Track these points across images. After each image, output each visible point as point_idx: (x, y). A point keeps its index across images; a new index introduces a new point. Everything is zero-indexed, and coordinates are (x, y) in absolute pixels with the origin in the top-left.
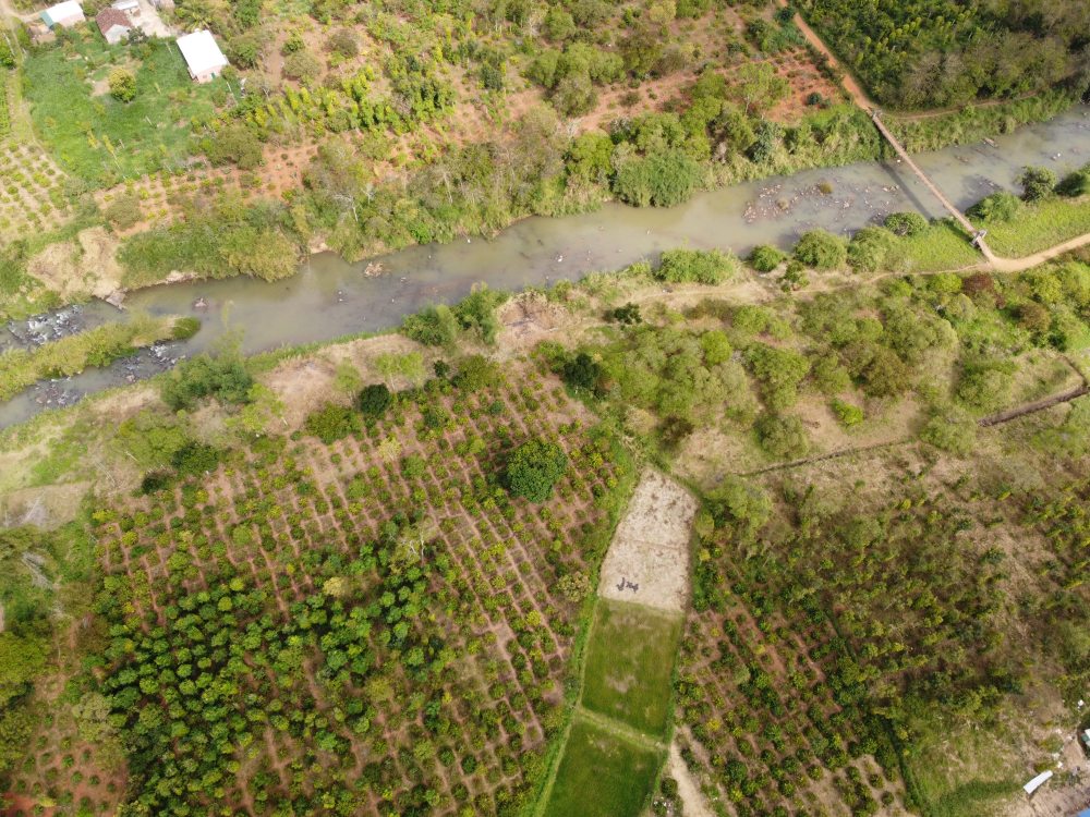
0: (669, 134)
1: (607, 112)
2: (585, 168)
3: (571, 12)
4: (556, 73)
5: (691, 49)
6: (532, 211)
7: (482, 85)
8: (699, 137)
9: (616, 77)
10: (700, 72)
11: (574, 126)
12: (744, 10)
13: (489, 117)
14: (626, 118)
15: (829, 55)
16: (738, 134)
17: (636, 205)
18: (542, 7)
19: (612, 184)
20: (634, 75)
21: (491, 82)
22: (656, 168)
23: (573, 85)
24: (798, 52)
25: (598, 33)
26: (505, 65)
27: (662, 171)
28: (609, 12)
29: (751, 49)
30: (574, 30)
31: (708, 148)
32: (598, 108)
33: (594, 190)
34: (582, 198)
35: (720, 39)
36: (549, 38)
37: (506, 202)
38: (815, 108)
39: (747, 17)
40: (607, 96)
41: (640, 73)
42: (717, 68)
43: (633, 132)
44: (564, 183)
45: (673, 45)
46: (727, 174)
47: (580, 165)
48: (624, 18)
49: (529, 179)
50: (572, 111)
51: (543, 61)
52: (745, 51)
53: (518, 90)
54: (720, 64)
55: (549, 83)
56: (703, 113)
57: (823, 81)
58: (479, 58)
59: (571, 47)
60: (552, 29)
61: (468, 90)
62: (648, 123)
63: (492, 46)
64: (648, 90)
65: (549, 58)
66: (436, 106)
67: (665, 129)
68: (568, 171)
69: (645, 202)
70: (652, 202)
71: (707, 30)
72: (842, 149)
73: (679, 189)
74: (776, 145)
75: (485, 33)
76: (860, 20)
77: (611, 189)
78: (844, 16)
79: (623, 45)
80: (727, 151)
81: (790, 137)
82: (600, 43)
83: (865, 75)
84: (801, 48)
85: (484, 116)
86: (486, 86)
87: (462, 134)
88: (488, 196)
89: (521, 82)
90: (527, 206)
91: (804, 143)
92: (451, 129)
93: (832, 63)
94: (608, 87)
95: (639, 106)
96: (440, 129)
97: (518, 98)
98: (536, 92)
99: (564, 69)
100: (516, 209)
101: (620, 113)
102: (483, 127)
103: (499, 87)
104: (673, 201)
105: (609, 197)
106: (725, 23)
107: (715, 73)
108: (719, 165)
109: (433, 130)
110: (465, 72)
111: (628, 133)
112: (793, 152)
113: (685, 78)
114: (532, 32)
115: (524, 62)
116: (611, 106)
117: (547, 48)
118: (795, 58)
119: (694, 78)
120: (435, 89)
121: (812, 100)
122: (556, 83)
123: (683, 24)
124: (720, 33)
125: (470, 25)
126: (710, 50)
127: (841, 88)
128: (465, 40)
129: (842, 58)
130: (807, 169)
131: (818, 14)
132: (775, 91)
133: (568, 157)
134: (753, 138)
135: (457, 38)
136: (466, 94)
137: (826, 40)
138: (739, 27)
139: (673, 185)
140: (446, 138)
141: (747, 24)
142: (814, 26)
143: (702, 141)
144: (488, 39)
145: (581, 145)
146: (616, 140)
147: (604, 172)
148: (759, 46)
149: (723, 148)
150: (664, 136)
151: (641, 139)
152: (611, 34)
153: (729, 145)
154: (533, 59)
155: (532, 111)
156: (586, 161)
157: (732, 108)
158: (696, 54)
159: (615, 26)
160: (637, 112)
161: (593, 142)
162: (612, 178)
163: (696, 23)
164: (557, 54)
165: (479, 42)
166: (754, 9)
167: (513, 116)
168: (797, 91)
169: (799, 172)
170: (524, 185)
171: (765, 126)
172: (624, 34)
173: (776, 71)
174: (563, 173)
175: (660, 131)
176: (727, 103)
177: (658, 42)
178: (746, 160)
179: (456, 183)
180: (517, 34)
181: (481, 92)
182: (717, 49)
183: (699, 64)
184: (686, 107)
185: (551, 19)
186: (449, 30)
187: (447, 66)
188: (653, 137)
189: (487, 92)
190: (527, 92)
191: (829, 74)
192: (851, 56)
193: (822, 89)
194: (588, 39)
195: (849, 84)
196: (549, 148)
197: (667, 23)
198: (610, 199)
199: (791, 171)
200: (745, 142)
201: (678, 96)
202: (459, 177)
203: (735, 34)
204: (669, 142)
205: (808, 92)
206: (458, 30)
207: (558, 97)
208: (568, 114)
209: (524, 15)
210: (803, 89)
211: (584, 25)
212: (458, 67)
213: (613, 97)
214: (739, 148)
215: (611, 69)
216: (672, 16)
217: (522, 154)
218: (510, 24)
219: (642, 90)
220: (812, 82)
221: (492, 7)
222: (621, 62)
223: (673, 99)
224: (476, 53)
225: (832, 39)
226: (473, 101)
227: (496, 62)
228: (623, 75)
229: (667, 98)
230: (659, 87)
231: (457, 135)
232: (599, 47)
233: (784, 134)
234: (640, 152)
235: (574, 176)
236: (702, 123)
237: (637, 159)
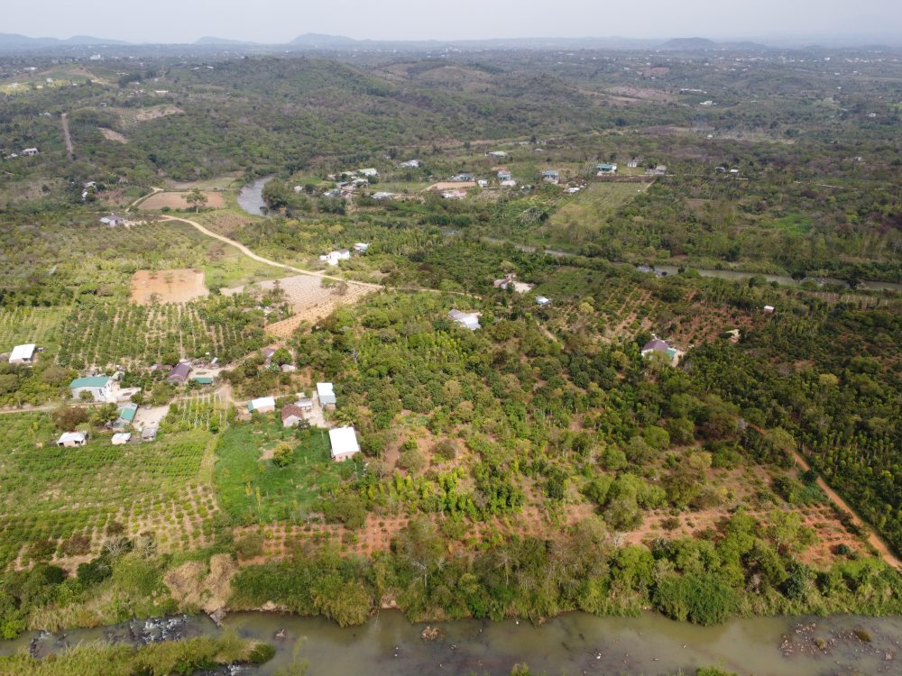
0: (705, 558)
1: (650, 531)
2: (628, 576)
3: (624, 451)
4: (608, 494)
5: (725, 491)
6: (577, 605)
7: (547, 494)
8: (733, 566)
9: (659, 504)
10: (733, 511)
11: (621, 538)
12: (771, 469)
13: (549, 519)
14: (666, 538)
15: (853, 514)
16: (770, 569)
17: (674, 618)
18: (601, 445)
19: (651, 595)
20: (674, 505)
21: (554, 492)
22: (693, 587)
23: (622, 505)
24: (823, 508)
25: (645, 469)
26: (567, 482)
27: (699, 591)
28: (655, 455)
29: (779, 500)
30: (626, 464)
31: (742, 577)
32: (642, 527)
33: (634, 597)
34: (624, 602)
35: (751, 488)
36: (605, 467)
37: (555, 594)
38: (844, 557)
39: (774, 474)
40: (651, 519)
41: (681, 504)
42: (748, 510)
43: (673, 552)
44: (608, 586)
45: (708, 486)
46: (762, 605)
47: (623, 572)
48: (668, 461)
49: (578, 576)
50: (619, 526)
51: (599, 483)
52: (773, 501)
53: (576, 502)
54: (750, 507)
55: (602, 500)
56: (737, 545)
57: (849, 535)
58: (547, 474)
59: (623, 476)
60: (608, 461)
61: (535, 496)
62: (686, 545)
63: (559, 466)
64: (687, 519)
65: (604, 481)
66: (507, 505)
67: (702, 553)
68: (613, 577)
69: (682, 616)
70: (689, 618)
71: (738, 479)
72: (876, 601)
73: (715, 610)
74: (809, 585)
75: (555, 457)
76: (879, 491)
77: (651, 598)
78: (864, 484)
79: (666, 481)
80: (761, 583)
81: (822, 580)
82: (647, 476)
83: (890, 535)
84: (825, 505)
85: (546, 518)
86: (550, 496)
87: (525, 530)
88: (540, 585)
89: (579, 497)
90: (573, 600)
91: (836, 588)
92: (518, 524)
93: (856, 521)
94: (652, 512)
95: (679, 530)
96: (508, 523)
97: (575, 509)
98: (589, 506)
99: (615, 491)
100: (563, 601)
101: (661, 534)
102: (542, 527)
103: (561, 497)
104: (709, 620)
105: (648, 607)
106: (754, 476)
107: (747, 513)
108: (753, 594)
109: (502, 523)
110: (534, 482)
111: (668, 552)
112: (826, 595)
113: (720, 514)
114: (592, 461)
115: (583, 482)
116: (653, 527)
117: (603, 474)
118: (821, 512)
119: (728, 515)
120: (509, 492)
121: (839, 550)
122: (608, 502)
123: (718, 472)
124: (750, 482)
125: (543, 449)
126: (742, 495)
127: (867, 544)
128: (538, 459)
129: (866, 519)
130: (842, 613)
131: (837, 480)
132: (804, 537)
133: (613, 563)
134: (785, 576)
135: (532, 458)
136: (533, 499)
137: (847, 501)
138: (767, 480)
139: (709, 604)
140: (512, 531)
141: (774, 480)
142: (836, 489)
143: (735, 569)
144: (556, 461)
145: (626, 555)
146: (657, 556)
147: (645, 582)
148: (786, 498)
149: (756, 580)
150: (700, 559)
151: (680, 559)
152: (656, 471)
153: (762, 578)
154: (590, 481)
155: (586, 521)
156: (629, 570)
157: (764, 545)
158: (730, 496)
159: (660, 466)
160: (676, 535)
161: (636, 555)
162: (653, 588)
163: (729, 473)
164: (611, 479)
165: (549, 462)
166: (779, 469)
167: (569, 521)
168: (825, 541)
169: (833, 615)
170: (573, 581)
171: (797, 566)
172: (667, 473)
173: (803, 521)
174: (607, 577)
175: (697, 554)
176: (758, 540)
177: (696, 482)
178: (779, 594)
179: (514, 568)
180: (580, 461)
181: (545, 499)
182: (748, 495)
183: (732, 505)
184: (722, 538)
185: (608, 454)
186: (527, 450)
187: (521, 476)
188: (690, 559)
189: (550, 500)
190: (582, 505)
191: (854, 530)
192: (874, 518)
193: (849, 542)
194: (636, 472)
195: (875, 542)
196: (597, 552)
197: (705, 469)
198: (649, 607)
199: (826, 612)
200: (777, 577)
201: (714, 528)
202: (518, 565)
203: (764, 486)
204: (706, 566)
205: (836, 543)
206: (533, 451)
207: (609, 513)
208: (617, 527)
209: (586, 448)
210: (830, 540)
211: (634, 461)
212: (530, 478)
213: (656, 520)
214: (772, 582)
215: (656, 497)
216: (709, 465)
217: (573, 555)
218: (575, 453)
219: (682, 518)
220: (840, 535)
221: (562, 439)
222: (664, 493)
223: (710, 530)
224: (545, 470)
225: (855, 501)
226: (537, 506)
227: (561, 479)
228: (665, 503)
229: (703, 528)
230: (696, 518)
231: (521, 530)
232: (646, 479)
233: (816, 577)
234: (678, 570)
235: (618, 581)
236: (737, 554)
237: (676, 576)
